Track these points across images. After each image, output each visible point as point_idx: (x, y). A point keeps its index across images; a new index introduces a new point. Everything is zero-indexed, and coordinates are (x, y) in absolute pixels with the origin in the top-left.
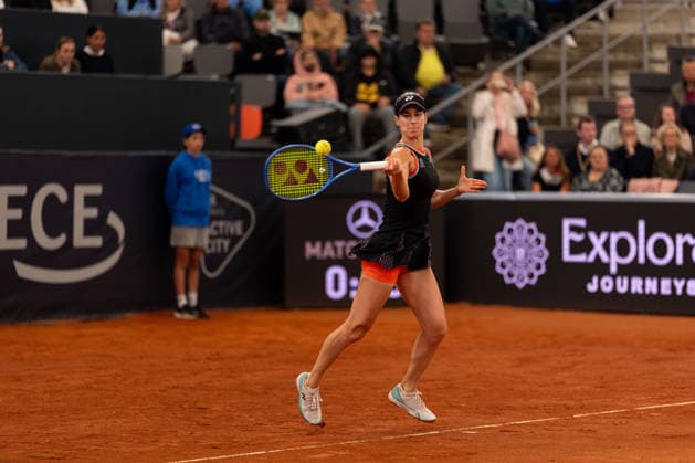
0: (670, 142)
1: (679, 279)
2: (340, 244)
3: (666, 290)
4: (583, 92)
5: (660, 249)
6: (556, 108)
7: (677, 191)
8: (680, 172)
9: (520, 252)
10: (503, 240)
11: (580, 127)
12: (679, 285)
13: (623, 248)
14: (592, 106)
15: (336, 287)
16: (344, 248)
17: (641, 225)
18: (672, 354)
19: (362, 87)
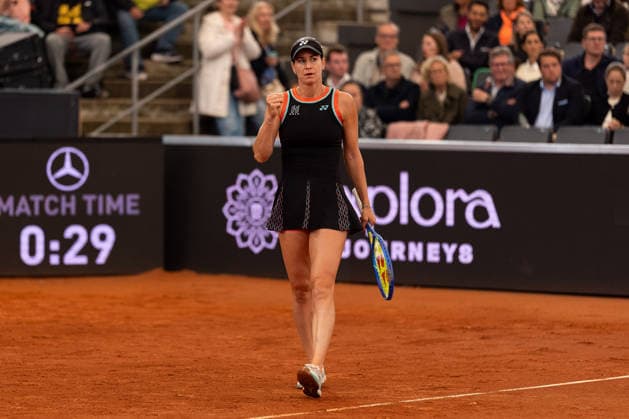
0: (439, 79)
1: (450, 244)
2: (37, 199)
3: (433, 257)
4: (332, 15)
7: (446, 137)
8: (451, 115)
10: (235, 194)
12: (450, 250)
13: (382, 205)
14: (343, 33)
15: (32, 252)
16: (42, 204)
17: (404, 178)
18: (442, 336)
19: (64, 9)
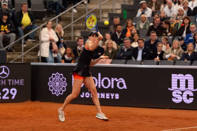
0: (110, 46)
1: (112, 93)
3: (108, 97)
4: (79, 28)
5: (106, 83)
6: (70, 34)
7: (111, 63)
9: (57, 83)
10: (51, 79)
11: (78, 40)
12: (112, 95)
14: (82, 33)
17: (99, 75)
19: (2, 26)
